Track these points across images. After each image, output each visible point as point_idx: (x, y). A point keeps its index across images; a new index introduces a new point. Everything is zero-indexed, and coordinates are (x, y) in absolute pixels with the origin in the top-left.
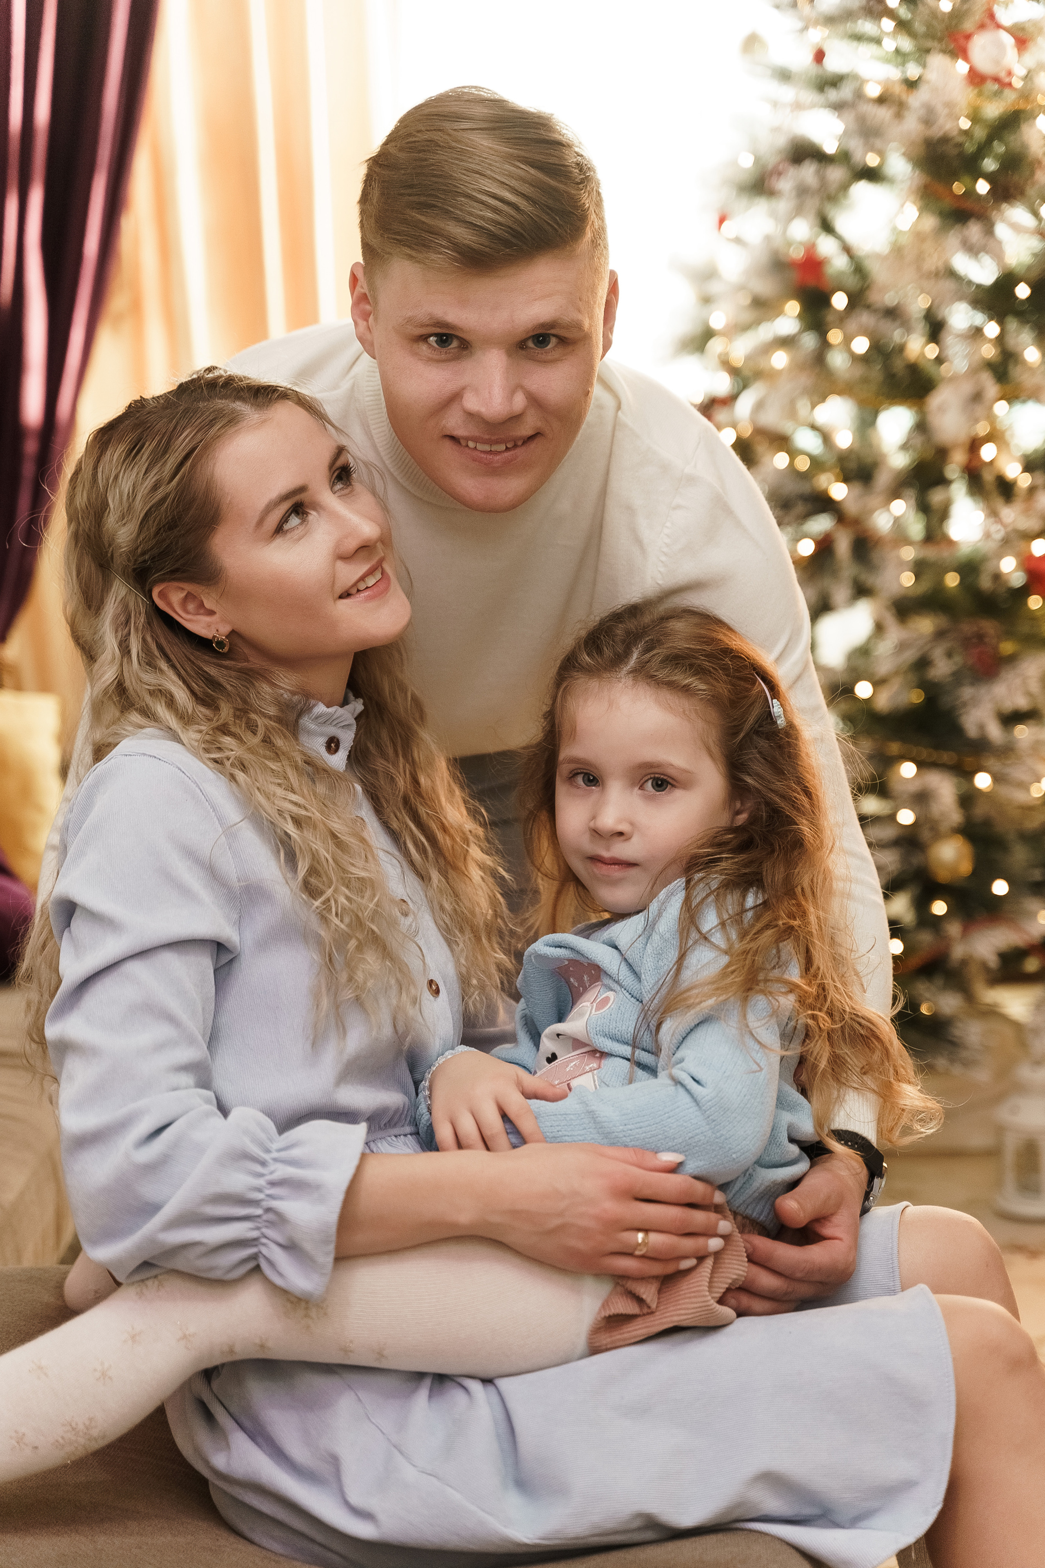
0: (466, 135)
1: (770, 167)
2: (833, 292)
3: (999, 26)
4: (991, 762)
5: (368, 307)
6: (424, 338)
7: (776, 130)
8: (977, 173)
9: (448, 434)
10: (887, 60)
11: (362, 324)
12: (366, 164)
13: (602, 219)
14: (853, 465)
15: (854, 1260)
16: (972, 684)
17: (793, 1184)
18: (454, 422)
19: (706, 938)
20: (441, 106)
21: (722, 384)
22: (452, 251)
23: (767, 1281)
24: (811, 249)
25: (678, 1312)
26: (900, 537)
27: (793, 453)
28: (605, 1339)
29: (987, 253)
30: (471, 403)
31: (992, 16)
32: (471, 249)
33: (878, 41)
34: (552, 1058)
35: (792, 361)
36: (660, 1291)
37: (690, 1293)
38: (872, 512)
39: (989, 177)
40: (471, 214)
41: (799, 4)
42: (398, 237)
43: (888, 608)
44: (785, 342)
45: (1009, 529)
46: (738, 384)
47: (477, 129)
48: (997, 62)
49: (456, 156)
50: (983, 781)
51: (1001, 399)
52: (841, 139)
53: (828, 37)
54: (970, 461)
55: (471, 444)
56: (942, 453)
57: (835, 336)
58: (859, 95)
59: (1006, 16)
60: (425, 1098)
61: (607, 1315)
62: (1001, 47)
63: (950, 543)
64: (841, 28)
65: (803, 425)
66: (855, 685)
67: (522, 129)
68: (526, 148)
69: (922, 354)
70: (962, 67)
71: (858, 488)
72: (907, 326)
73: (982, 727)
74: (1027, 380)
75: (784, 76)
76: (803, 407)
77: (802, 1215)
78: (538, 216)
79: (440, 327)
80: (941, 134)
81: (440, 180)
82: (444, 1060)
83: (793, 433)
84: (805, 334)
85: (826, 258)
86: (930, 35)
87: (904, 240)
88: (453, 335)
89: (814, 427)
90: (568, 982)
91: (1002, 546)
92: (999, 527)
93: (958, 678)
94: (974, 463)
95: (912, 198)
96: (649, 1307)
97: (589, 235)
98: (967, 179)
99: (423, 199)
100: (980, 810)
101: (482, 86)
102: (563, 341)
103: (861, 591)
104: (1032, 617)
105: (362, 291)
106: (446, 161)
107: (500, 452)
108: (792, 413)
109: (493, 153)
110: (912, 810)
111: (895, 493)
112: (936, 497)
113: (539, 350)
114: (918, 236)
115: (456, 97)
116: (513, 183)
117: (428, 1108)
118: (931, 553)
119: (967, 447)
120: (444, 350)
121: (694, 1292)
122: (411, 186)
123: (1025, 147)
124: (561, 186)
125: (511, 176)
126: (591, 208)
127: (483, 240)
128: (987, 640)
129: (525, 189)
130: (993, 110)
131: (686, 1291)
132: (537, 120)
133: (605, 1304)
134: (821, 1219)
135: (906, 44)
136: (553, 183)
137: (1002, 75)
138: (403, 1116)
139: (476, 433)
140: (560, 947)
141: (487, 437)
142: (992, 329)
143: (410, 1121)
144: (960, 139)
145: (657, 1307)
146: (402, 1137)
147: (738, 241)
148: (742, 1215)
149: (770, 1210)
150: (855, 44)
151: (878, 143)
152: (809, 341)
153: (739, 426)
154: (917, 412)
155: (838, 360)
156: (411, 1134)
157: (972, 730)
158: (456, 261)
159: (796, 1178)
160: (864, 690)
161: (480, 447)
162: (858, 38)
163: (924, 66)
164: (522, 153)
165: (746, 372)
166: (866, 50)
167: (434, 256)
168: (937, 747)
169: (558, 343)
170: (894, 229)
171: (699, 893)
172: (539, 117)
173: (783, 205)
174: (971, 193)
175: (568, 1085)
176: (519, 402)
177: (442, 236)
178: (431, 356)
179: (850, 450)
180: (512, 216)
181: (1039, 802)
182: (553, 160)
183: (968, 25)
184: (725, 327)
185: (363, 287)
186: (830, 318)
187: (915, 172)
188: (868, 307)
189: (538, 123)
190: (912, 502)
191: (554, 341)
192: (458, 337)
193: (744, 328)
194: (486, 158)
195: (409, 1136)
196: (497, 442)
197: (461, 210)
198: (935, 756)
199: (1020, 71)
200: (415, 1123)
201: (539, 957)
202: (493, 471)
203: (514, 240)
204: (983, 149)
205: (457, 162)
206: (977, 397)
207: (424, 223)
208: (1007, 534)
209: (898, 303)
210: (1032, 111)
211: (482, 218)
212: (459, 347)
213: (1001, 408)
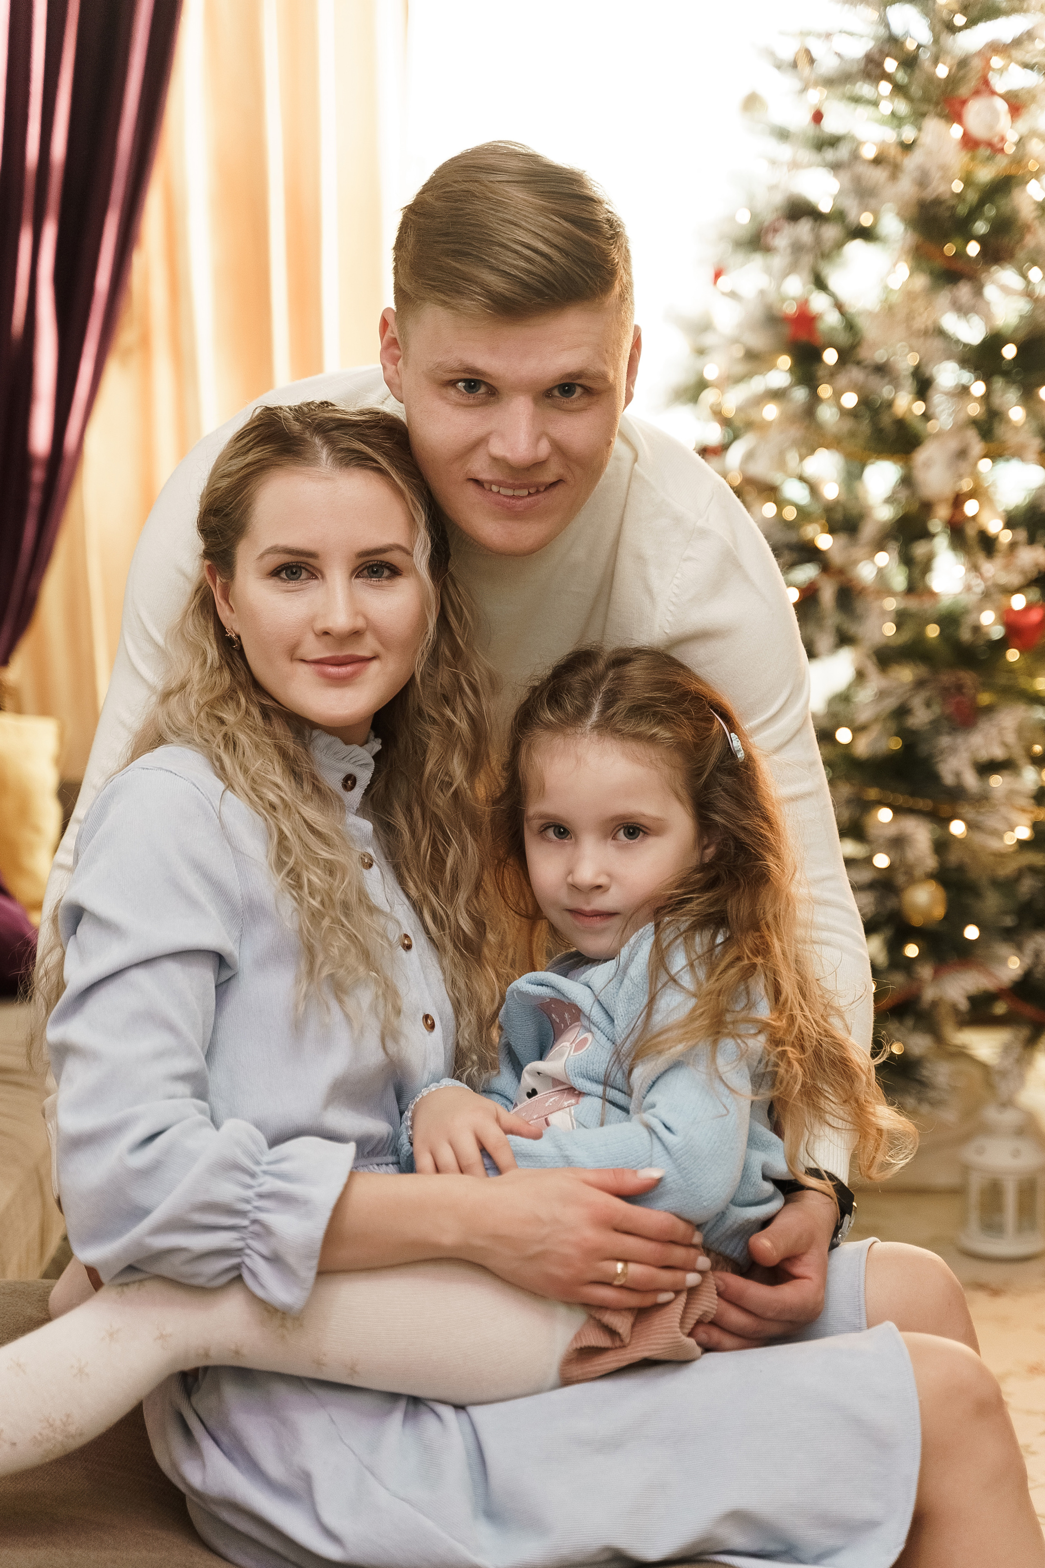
0: (501, 186)
1: (766, 224)
2: (824, 348)
3: (993, 93)
4: (967, 810)
5: (397, 352)
6: (452, 383)
7: (772, 188)
8: (969, 237)
9: (473, 477)
10: (883, 121)
11: (391, 368)
12: (402, 212)
13: (629, 274)
14: (838, 516)
15: (823, 1299)
16: (949, 734)
17: (766, 1223)
18: (479, 466)
19: (675, 981)
20: (476, 159)
21: (714, 434)
22: (485, 298)
23: (736, 1317)
24: (803, 305)
25: (649, 1347)
26: (883, 588)
27: (780, 503)
28: (576, 1370)
29: (977, 313)
30: (497, 448)
31: (986, 82)
32: (506, 297)
33: (875, 104)
34: (532, 1093)
35: (782, 413)
36: (633, 1326)
37: (661, 1328)
38: (855, 563)
39: (981, 240)
40: (505, 263)
41: (799, 67)
42: (433, 283)
43: (869, 656)
44: (777, 395)
45: (989, 583)
46: (728, 433)
47: (514, 182)
48: (991, 127)
49: (491, 206)
50: (957, 828)
51: (985, 456)
52: (835, 198)
53: (827, 98)
54: (953, 516)
55: (495, 488)
56: (927, 507)
57: (825, 391)
58: (855, 156)
59: (1000, 84)
60: (407, 1129)
61: (578, 1348)
62: (995, 113)
63: (932, 594)
64: (839, 90)
65: (791, 477)
66: (836, 731)
67: (557, 184)
68: (560, 202)
69: (910, 410)
70: (956, 131)
71: (843, 539)
72: (896, 383)
73: (958, 775)
74: (1012, 439)
75: (783, 135)
76: (792, 457)
77: (775, 1254)
78: (571, 269)
79: (470, 373)
80: (934, 196)
81: (478, 229)
82: (428, 1092)
83: (782, 483)
84: (796, 388)
85: (817, 314)
86: (926, 99)
87: (895, 298)
88: (482, 381)
89: (802, 479)
90: (550, 1017)
91: (981, 600)
92: (979, 581)
93: (936, 727)
94: (958, 518)
95: (904, 257)
96: (622, 1341)
97: (617, 289)
98: (959, 241)
99: (457, 247)
100: (954, 857)
101: (517, 141)
102: (588, 391)
103: (844, 639)
104: (1010, 669)
105: (392, 335)
106: (482, 211)
107: (523, 497)
108: (781, 463)
109: (528, 204)
110: (888, 854)
111: (880, 545)
112: (920, 549)
113: (564, 400)
114: (910, 296)
115: (491, 150)
116: (547, 234)
117: (410, 1138)
118: (913, 604)
119: (951, 501)
120: (472, 396)
121: (666, 1328)
122: (447, 235)
123: (1015, 212)
124: (593, 240)
125: (545, 228)
126: (620, 263)
127: (517, 289)
128: (965, 690)
129: (558, 240)
130: (985, 174)
131: (658, 1327)
132: (569, 176)
133: (578, 1336)
134: (792, 1258)
135: (902, 107)
136: (585, 237)
137: (996, 140)
138: (387, 1146)
139: (500, 477)
140: (542, 985)
141: (511, 481)
142: (978, 388)
143: (393, 1151)
144: (952, 202)
145: (630, 1341)
146: (384, 1166)
147: (733, 295)
148: (715, 1252)
149: (744, 1248)
150: (853, 105)
151: (873, 202)
152: (800, 394)
153: (729, 476)
154: (901, 467)
155: (827, 414)
156: (393, 1164)
157: (949, 779)
158: (487, 307)
159: (770, 1215)
160: (844, 735)
161: (503, 491)
162: (857, 100)
163: (920, 129)
164: (557, 207)
165: (738, 423)
166: (863, 112)
167: (467, 303)
168: (913, 794)
169: (583, 393)
170: (886, 287)
171: (668, 935)
172: (573, 173)
173: (779, 261)
174: (961, 254)
175: (546, 1119)
176: (544, 449)
177: (476, 283)
178: (458, 400)
179: (837, 502)
180: (545, 267)
181: (1011, 850)
182: (585, 215)
183: (964, 91)
184: (717, 379)
185: (393, 331)
186: (821, 373)
187: (907, 232)
188: (858, 363)
189: (570, 179)
190: (895, 554)
191: (579, 390)
192: (486, 384)
193: (738, 380)
194: (521, 210)
195: (391, 1165)
196: (520, 487)
197: (495, 259)
198: (911, 802)
199: (1012, 137)
200: (396, 1152)
201: (521, 993)
202: (515, 515)
203: (545, 290)
204: (975, 212)
205: (492, 212)
206: (962, 454)
207: (458, 269)
208: (987, 588)
209: (888, 360)
210: (1023, 176)
211: (516, 267)
212: (487, 393)
213: (985, 465)
